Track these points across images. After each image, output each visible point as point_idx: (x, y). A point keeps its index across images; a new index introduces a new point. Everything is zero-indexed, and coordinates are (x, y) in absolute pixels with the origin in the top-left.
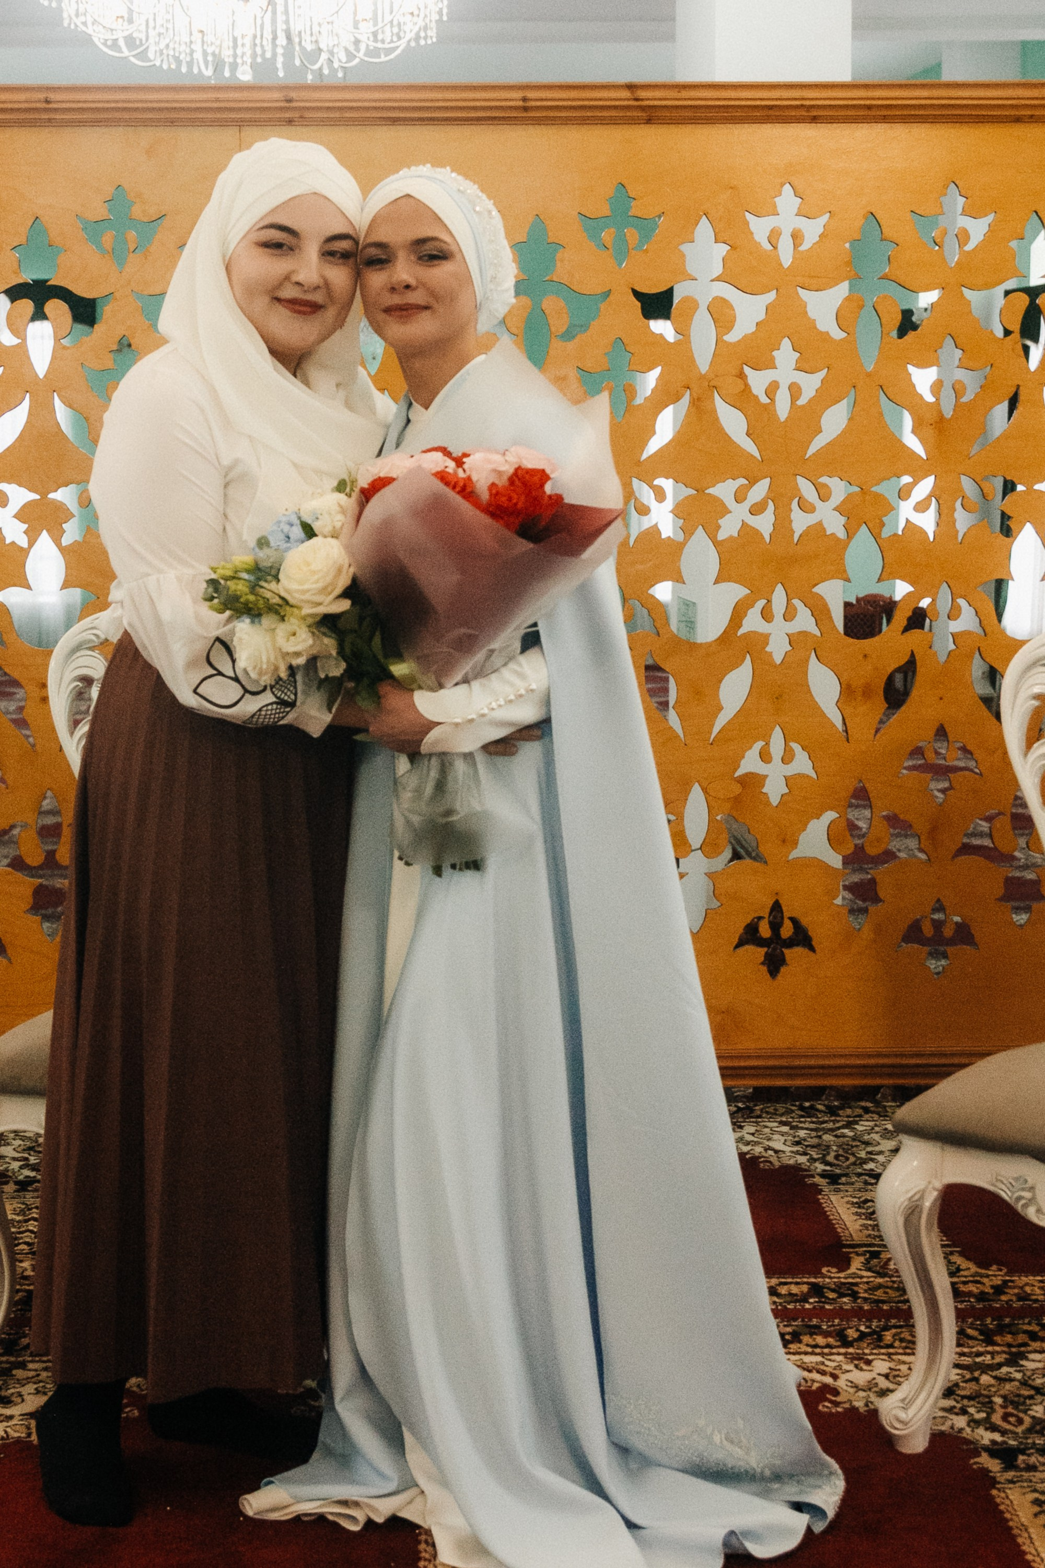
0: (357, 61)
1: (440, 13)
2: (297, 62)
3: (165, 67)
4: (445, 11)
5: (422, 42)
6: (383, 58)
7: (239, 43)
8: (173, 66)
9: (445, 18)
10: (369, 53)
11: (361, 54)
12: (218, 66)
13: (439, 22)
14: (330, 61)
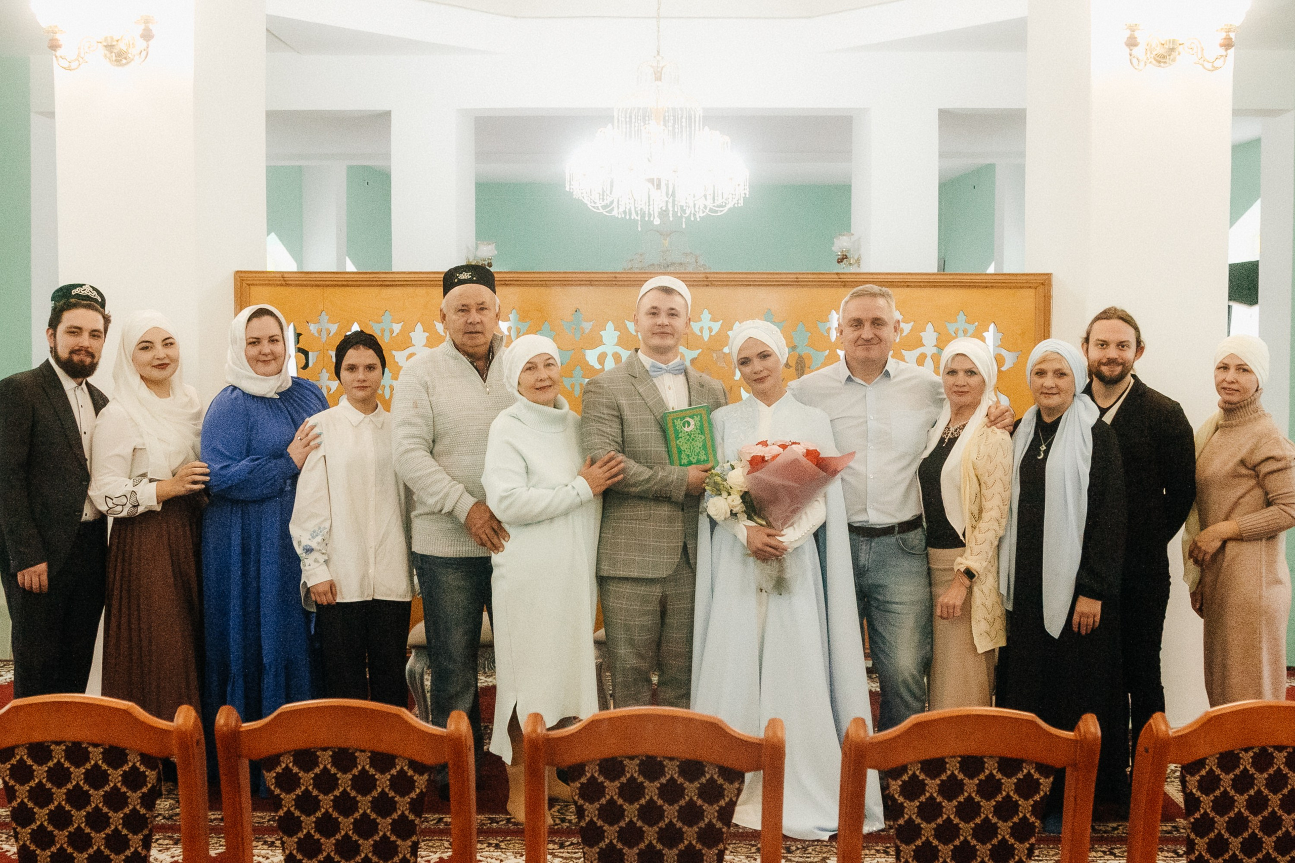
0: (705, 214)
1: (745, 194)
2: (679, 215)
3: (620, 217)
4: (748, 193)
5: (736, 205)
6: (719, 214)
7: (651, 203)
8: (623, 216)
9: (747, 196)
10: (711, 210)
11: (707, 211)
12: (643, 216)
13: (745, 198)
14: (694, 215)
